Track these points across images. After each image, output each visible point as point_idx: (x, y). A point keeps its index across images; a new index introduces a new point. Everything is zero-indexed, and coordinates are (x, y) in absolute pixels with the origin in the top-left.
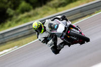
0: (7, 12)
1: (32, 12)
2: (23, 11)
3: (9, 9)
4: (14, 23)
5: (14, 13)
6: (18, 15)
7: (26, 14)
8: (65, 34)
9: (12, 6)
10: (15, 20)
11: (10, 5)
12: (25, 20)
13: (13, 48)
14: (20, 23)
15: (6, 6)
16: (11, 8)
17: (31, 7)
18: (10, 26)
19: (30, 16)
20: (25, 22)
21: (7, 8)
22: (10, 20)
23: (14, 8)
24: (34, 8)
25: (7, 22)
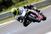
6: (18, 3)
8: (26, 17)
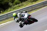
0: (9, 4)
1: (20, 4)
2: (16, 4)
3: (10, 3)
4: (12, 9)
5: (12, 5)
6: (14, 5)
7: (18, 5)
9: (11, 1)
10: (13, 8)
11: (10, 1)
12: (17, 8)
13: (12, 21)
14: (15, 9)
15: (8, 2)
16: (11, 2)
17: (20, 2)
18: (10, 11)
19: (19, 6)
20: (17, 9)
21: (9, 2)
22: (11, 8)
23: (12, 3)
24: (21, 2)
25: (9, 9)
